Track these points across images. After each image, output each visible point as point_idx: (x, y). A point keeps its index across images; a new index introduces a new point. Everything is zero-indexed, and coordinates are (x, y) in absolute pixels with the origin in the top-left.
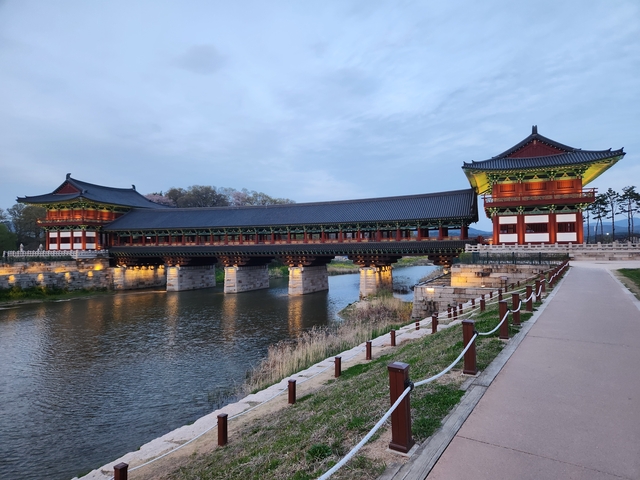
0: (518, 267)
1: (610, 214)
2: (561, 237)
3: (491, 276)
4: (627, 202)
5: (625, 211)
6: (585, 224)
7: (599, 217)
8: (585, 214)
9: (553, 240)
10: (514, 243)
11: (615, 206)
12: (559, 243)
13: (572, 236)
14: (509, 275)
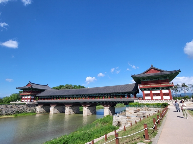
0: (150, 108)
1: (179, 91)
2: (165, 97)
3: (140, 111)
4: (183, 87)
5: (183, 90)
6: (172, 94)
7: (176, 92)
8: (171, 91)
9: (162, 99)
10: (149, 100)
11: (180, 89)
12: (164, 99)
13: (168, 97)
14: (146, 112)
